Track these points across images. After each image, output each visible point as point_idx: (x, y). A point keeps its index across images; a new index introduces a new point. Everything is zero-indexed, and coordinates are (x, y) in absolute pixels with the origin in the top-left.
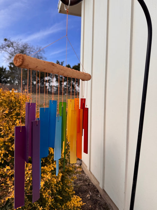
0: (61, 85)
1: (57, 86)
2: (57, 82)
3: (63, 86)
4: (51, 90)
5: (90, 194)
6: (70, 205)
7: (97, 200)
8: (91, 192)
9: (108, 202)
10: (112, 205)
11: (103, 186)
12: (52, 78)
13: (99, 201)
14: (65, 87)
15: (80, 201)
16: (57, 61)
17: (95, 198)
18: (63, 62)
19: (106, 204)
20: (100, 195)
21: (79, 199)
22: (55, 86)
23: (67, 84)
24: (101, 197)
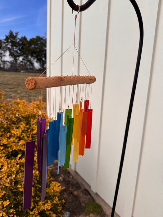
0: (16, 60)
1: (11, 61)
2: (11, 56)
3: (19, 61)
4: (4, 66)
5: (62, 177)
6: (50, 191)
7: (69, 181)
8: (62, 174)
9: (80, 181)
10: (84, 183)
11: (75, 168)
12: (4, 51)
13: (71, 181)
14: (21, 63)
15: (59, 186)
16: (10, 31)
17: (67, 179)
18: (18, 33)
19: (78, 183)
20: (72, 176)
21: (58, 184)
22: (8, 62)
23: (23, 59)
24: (73, 178)
